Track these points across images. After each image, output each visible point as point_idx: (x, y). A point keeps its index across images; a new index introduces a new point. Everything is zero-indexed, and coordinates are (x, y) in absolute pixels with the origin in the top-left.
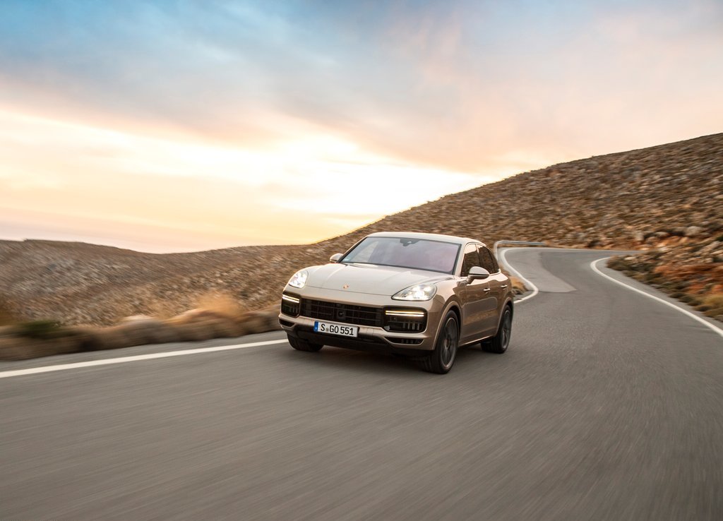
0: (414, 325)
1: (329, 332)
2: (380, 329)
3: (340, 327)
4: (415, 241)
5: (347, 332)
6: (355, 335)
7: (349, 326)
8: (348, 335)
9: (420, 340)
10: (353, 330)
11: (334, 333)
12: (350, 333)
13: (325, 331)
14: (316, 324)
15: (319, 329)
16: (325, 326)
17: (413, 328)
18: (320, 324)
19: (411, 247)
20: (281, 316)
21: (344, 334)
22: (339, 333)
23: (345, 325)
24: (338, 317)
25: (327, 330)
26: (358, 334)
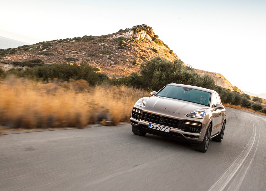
0: (195, 129)
1: (156, 129)
2: (181, 130)
3: (161, 127)
4: (190, 89)
5: (165, 130)
6: (168, 131)
7: (166, 127)
8: (165, 131)
9: (198, 137)
10: (168, 129)
11: (158, 129)
12: (166, 130)
13: (154, 128)
14: (150, 124)
15: (151, 127)
16: (154, 126)
17: (194, 130)
18: (152, 125)
19: (189, 92)
20: (132, 118)
21: (163, 131)
22: (161, 130)
23: (164, 126)
24: (160, 122)
25: (155, 128)
26: (170, 131)
